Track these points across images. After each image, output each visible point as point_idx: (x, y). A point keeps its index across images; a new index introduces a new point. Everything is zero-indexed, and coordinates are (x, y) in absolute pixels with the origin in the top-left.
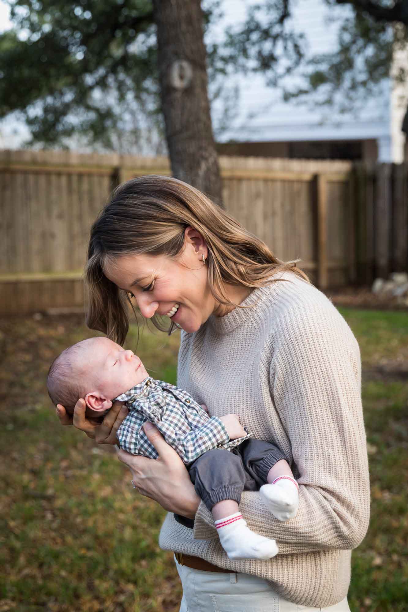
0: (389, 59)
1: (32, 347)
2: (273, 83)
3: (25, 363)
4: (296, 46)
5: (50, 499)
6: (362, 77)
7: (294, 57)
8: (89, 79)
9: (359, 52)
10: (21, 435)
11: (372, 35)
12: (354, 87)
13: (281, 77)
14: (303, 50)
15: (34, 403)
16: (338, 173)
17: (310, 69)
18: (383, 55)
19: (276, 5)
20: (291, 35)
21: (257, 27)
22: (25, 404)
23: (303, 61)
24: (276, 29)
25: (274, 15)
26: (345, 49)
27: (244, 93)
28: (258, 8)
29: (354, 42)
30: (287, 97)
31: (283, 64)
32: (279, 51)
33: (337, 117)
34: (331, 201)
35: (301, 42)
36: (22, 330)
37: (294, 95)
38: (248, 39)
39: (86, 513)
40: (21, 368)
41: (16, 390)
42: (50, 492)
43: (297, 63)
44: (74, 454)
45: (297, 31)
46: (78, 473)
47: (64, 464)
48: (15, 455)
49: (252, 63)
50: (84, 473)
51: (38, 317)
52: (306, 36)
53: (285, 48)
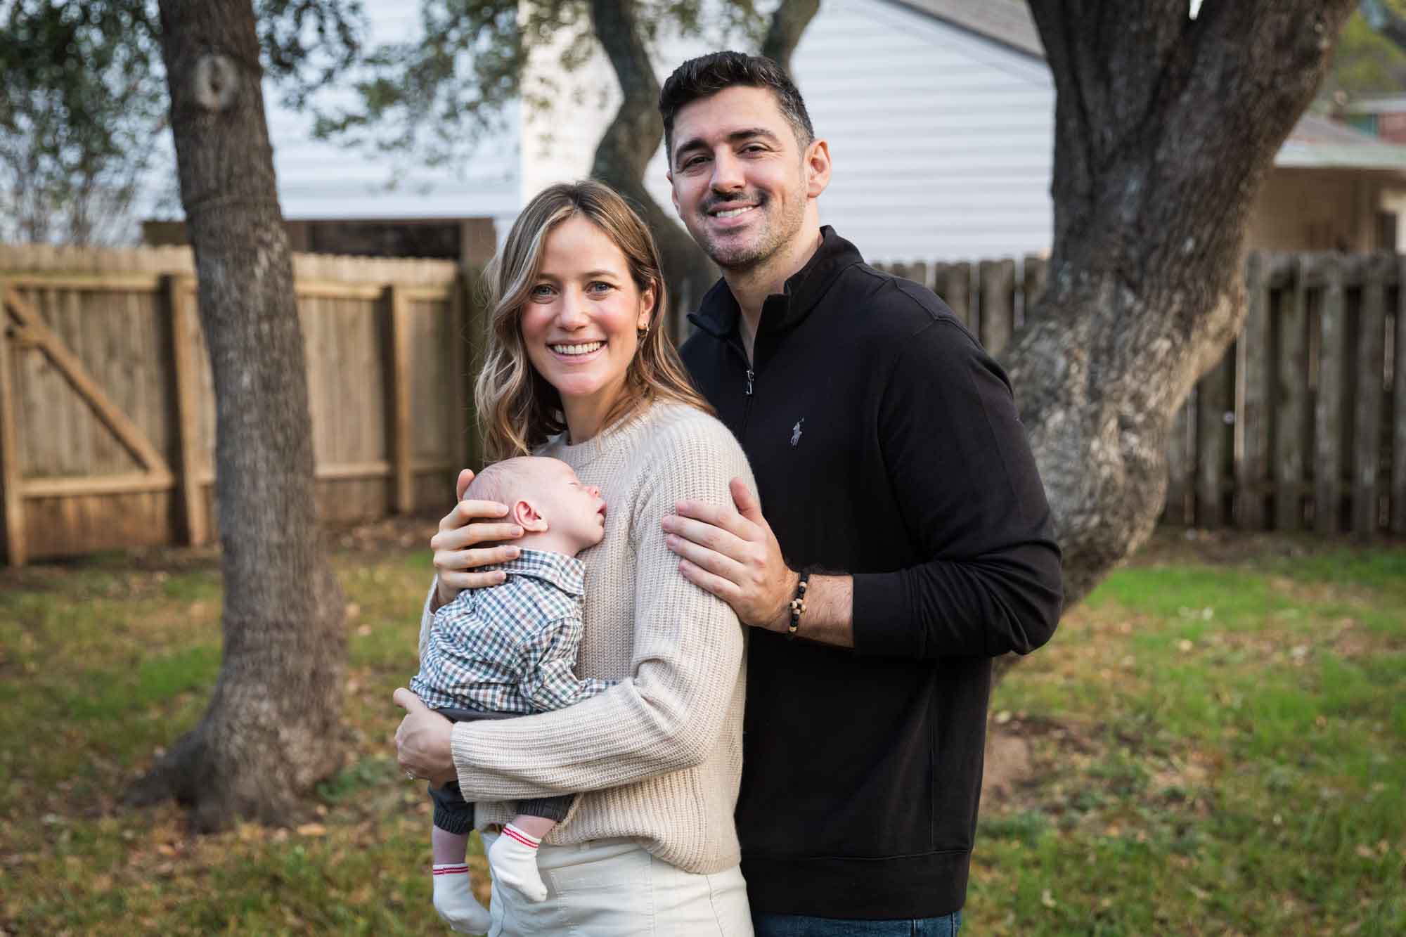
0: (520, 58)
2: (296, 102)
4: (342, 27)
6: (471, 94)
7: (340, 49)
9: (463, 43)
11: (487, 12)
12: (452, 114)
13: (312, 88)
14: (357, 36)
16: (430, 285)
17: (370, 75)
18: (508, 52)
23: (359, 59)
26: (437, 38)
29: (454, 24)
30: (323, 129)
31: (318, 61)
32: (308, 36)
33: (423, 174)
34: (418, 339)
35: (350, 19)
37: (341, 127)
43: (347, 62)
52: (363, 9)
53: (321, 30)
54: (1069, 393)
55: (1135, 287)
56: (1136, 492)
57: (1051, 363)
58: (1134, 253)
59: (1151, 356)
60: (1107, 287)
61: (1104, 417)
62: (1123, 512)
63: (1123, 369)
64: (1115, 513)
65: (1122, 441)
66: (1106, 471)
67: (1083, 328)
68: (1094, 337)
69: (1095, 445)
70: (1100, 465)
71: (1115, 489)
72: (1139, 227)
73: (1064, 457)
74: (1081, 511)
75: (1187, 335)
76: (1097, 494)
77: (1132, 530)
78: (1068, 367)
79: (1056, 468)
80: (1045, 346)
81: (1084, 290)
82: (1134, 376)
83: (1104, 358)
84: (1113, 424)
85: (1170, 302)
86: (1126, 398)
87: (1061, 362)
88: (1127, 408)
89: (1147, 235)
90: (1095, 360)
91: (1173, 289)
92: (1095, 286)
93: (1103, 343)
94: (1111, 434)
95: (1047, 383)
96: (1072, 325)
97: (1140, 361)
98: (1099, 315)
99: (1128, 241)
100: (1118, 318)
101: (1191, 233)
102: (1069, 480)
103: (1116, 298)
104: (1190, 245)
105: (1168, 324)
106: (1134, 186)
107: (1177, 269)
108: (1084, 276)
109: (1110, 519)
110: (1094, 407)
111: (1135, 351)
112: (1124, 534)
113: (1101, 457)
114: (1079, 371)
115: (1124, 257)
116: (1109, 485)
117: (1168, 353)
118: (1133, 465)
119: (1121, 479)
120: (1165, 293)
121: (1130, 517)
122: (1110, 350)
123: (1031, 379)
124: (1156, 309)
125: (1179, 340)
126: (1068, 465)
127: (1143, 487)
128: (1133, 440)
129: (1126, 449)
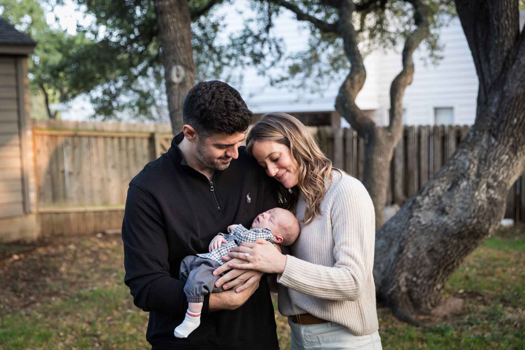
1: (95, 254)
2: (262, 73)
3: (89, 263)
4: (277, 47)
5: (97, 336)
6: (326, 68)
7: (276, 55)
8: (135, 72)
9: (323, 50)
10: (83, 304)
12: (320, 75)
13: (268, 68)
14: (282, 50)
15: (93, 286)
19: (264, 19)
20: (274, 40)
21: (251, 34)
22: (86, 287)
23: (283, 58)
24: (264, 36)
25: (262, 25)
26: (313, 49)
27: (246, 79)
28: (251, 20)
29: (319, 44)
30: (273, 83)
31: (269, 59)
32: (266, 50)
33: (309, 96)
35: (280, 44)
36: (88, 244)
37: (278, 81)
38: (245, 42)
39: (119, 342)
40: (86, 266)
41: (82, 279)
42: (99, 333)
43: (279, 58)
44: (116, 313)
45: (278, 36)
46: (117, 322)
47: (109, 318)
48: (79, 315)
49: (248, 59)
50: (121, 322)
51: (99, 235)
52: (284, 40)
53: (270, 48)
54: (469, 175)
55: (495, 137)
56: (492, 210)
57: (464, 164)
58: (495, 124)
59: (501, 161)
60: (485, 137)
61: (481, 183)
62: (486, 218)
63: (489, 166)
64: (483, 218)
65: (487, 192)
66: (480, 203)
67: (476, 151)
68: (480, 155)
69: (477, 193)
70: (478, 201)
71: (483, 209)
72: (497, 114)
73: (465, 198)
74: (470, 217)
75: (515, 153)
76: (476, 211)
77: (490, 225)
78: (470, 165)
79: (462, 202)
80: (463, 158)
81: (477, 138)
82: (494, 169)
83: (483, 162)
84: (484, 186)
85: (508, 141)
86: (490, 177)
87: (468, 163)
88: (491, 180)
89: (500, 117)
90: (480, 163)
91: (509, 137)
92: (481, 136)
93: (483, 157)
94: (483, 190)
95: (462, 171)
96: (472, 150)
97: (496, 163)
98: (482, 146)
99: (494, 120)
100: (489, 147)
101: (516, 116)
102: (466, 206)
103: (489, 140)
104: (515, 121)
105: (507, 150)
106: (496, 100)
107: (511, 129)
108: (477, 132)
109: (482, 221)
110: (477, 180)
111: (494, 160)
112: (487, 226)
113: (478, 198)
114: (474, 167)
115: (492, 125)
116: (481, 208)
117: (507, 160)
118: (491, 201)
119: (486, 206)
120: (506, 138)
121: (489, 220)
122: (485, 160)
123: (457, 170)
124: (503, 144)
125: (512, 156)
126: (467, 201)
127: (495, 209)
128: (492, 192)
129: (489, 195)
